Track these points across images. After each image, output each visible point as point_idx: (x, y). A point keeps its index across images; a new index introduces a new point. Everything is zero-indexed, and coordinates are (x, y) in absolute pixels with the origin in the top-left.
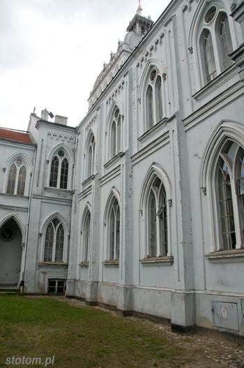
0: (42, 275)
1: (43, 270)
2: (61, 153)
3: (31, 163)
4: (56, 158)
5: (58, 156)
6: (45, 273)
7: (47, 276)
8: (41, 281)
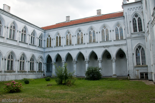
0: (137, 71)
1: (137, 69)
2: (136, 15)
3: (123, 25)
4: (134, 19)
5: (135, 18)
6: (138, 70)
7: (139, 71)
8: (137, 74)
